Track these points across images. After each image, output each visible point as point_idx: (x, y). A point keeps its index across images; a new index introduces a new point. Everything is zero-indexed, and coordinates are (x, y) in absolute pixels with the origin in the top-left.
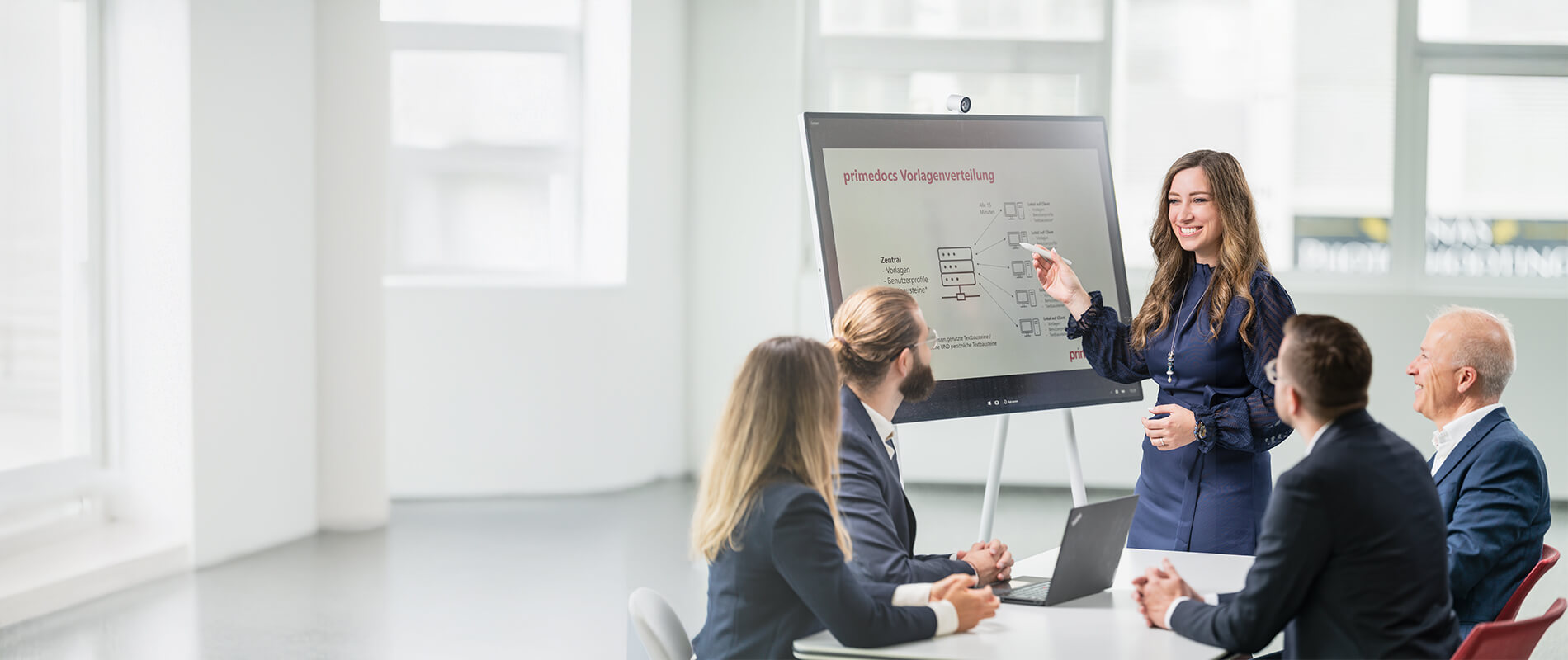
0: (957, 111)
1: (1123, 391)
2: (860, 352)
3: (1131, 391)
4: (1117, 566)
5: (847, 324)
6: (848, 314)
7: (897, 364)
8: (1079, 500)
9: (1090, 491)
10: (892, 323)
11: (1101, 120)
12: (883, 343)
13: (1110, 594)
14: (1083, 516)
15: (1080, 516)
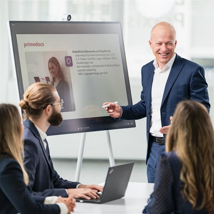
0: (66, 20)
1: (128, 124)
2: (32, 106)
3: (131, 123)
4: (126, 189)
5: (28, 95)
6: (28, 91)
7: (46, 111)
8: (112, 164)
9: (116, 161)
10: (44, 95)
11: (120, 23)
12: (40, 102)
13: (124, 199)
14: (114, 170)
15: (112, 170)
